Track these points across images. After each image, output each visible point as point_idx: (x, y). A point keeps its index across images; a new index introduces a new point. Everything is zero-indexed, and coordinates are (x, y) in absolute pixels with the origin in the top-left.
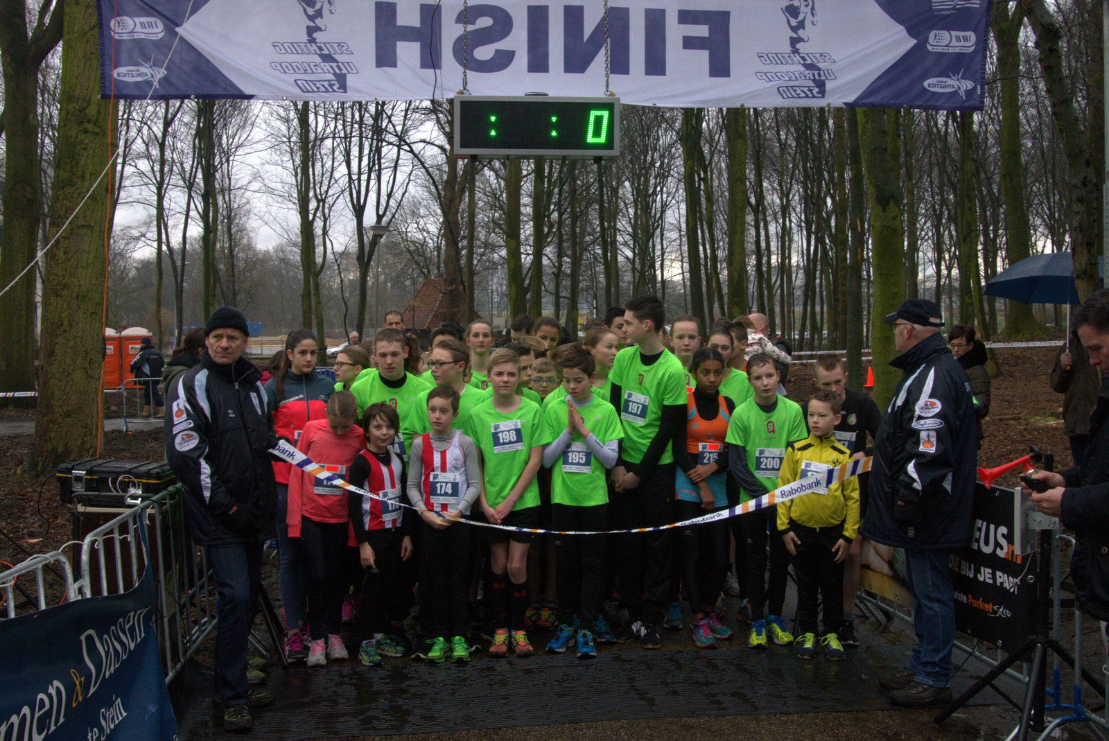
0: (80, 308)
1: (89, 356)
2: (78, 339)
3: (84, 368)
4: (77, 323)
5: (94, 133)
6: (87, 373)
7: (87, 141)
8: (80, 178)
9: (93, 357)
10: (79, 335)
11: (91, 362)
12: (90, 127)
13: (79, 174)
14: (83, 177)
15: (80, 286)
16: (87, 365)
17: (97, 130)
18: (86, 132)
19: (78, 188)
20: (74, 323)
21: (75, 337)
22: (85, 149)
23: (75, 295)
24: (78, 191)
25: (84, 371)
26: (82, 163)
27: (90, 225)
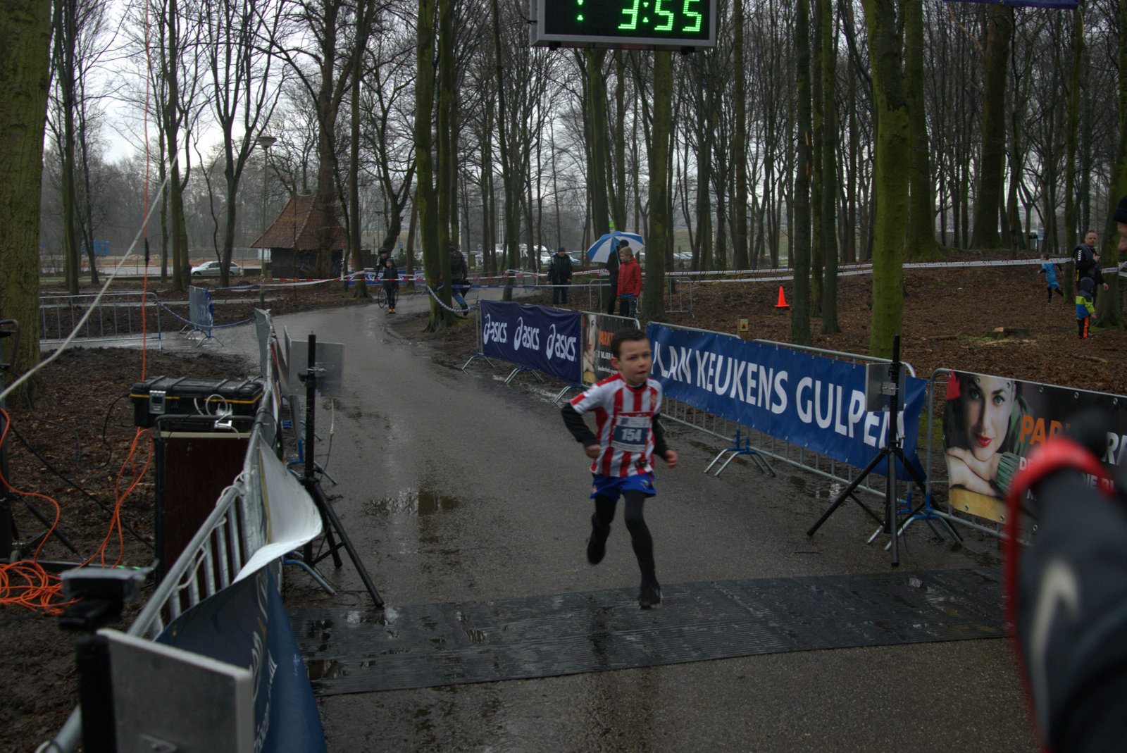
0: (13, 217)
1: (24, 269)
2: (12, 251)
3: (19, 283)
4: (10, 233)
5: (25, 22)
6: (22, 287)
7: (19, 31)
8: (12, 72)
9: (28, 271)
10: (13, 246)
11: (26, 276)
12: (22, 15)
13: (11, 67)
14: (15, 71)
15: (13, 192)
16: (22, 279)
17: (30, 18)
18: (17, 20)
19: (9, 84)
20: (7, 233)
21: (9, 249)
22: (17, 39)
23: (7, 202)
24: (9, 87)
25: (19, 286)
26: (14, 55)
27: (23, 125)
